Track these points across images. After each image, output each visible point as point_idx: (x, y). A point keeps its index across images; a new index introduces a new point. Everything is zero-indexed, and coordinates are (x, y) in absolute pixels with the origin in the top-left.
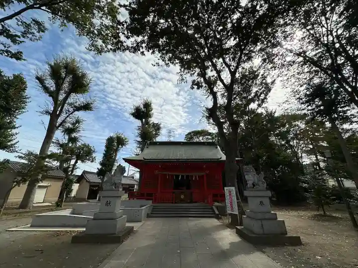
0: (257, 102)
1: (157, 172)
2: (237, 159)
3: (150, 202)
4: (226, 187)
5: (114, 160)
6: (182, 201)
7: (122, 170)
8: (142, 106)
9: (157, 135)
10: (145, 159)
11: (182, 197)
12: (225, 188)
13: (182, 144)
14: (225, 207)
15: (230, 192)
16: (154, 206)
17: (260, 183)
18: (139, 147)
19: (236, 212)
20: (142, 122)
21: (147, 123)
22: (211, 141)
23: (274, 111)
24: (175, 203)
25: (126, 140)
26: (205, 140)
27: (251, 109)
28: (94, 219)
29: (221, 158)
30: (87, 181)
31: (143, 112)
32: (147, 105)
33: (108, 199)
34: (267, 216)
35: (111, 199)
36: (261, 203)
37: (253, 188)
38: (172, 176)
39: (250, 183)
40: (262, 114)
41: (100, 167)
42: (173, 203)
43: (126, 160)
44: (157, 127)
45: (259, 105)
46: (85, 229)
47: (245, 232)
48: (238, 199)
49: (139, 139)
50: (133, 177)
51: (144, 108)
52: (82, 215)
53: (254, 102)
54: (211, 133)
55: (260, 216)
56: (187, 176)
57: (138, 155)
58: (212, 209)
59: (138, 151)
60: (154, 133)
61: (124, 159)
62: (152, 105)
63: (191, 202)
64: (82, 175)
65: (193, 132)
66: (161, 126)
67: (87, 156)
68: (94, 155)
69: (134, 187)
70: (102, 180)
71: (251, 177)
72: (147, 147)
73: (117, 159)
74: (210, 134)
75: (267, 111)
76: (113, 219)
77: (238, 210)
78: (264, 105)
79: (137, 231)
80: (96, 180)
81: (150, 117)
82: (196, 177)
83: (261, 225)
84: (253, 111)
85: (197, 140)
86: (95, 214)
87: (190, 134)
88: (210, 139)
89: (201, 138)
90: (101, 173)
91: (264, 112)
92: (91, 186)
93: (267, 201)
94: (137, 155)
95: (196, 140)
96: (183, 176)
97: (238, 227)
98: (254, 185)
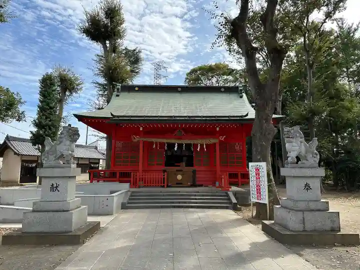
0: (324, 9)
1: (136, 139)
2: (274, 116)
3: (127, 185)
4: (251, 162)
5: (60, 118)
6: (179, 184)
7: (74, 134)
8: (102, 15)
9: (134, 72)
10: (114, 116)
11: (179, 177)
12: (251, 164)
13: (179, 89)
14: (248, 193)
15: (257, 170)
16: (133, 192)
17: (309, 156)
18: (102, 95)
19: (265, 200)
20: (105, 47)
21: (114, 49)
22: (232, 85)
23: (355, 26)
24: (168, 186)
25: (77, 82)
26: (221, 84)
27: (313, 22)
28: (34, 211)
29: (247, 115)
30: (15, 153)
31: (106, 26)
32: (112, 13)
33: (54, 182)
34: (313, 206)
35: (60, 182)
36: (307, 187)
37: (297, 163)
38: (162, 145)
39: (292, 155)
40: (331, 32)
41: (35, 130)
42: (163, 187)
43: (81, 118)
44: (134, 58)
45: (328, 15)
46: (20, 226)
47: (277, 228)
48: (269, 181)
49: (102, 80)
50: (96, 148)
51: (106, 17)
52: (13, 205)
53: (319, 9)
54: (233, 70)
55: (302, 205)
56: (188, 146)
57: (102, 108)
58: (228, 195)
59: (102, 101)
60: (129, 68)
61: (76, 116)
62: (122, 11)
63: (194, 185)
64: (5, 142)
65: (200, 69)
66: (142, 55)
67: (8, 109)
68: (21, 108)
69: (99, 163)
70: (42, 151)
71: (295, 145)
72: (118, 96)
74: (231, 72)
75: (341, 28)
76: (64, 211)
78: (337, 15)
79: (105, 228)
80: (31, 150)
81: (121, 37)
82: (202, 146)
83: (302, 219)
84: (316, 28)
85: (208, 83)
86: (34, 204)
87: (194, 71)
88: (230, 81)
89: (214, 80)
90: (37, 140)
91: (336, 29)
92: (23, 161)
93: (316, 184)
94: (99, 109)
95: (205, 82)
96: (180, 146)
97: (266, 222)
98: (298, 158)
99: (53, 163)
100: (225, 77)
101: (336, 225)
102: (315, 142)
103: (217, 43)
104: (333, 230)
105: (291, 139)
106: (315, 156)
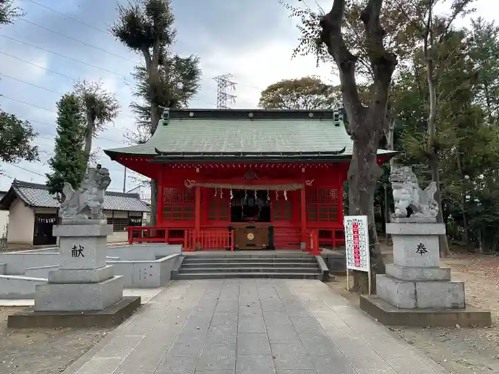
1: (190, 184)
2: (380, 152)
3: (178, 248)
4: (348, 215)
5: (87, 156)
6: (252, 246)
7: (103, 178)
8: (142, 10)
9: (188, 91)
10: (160, 153)
12: (346, 218)
13: (251, 115)
14: (343, 259)
15: (355, 226)
16: (187, 257)
17: (425, 207)
18: (145, 123)
19: (366, 267)
20: (147, 56)
21: (161, 59)
22: (326, 108)
24: (235, 249)
25: (110, 106)
26: (310, 106)
27: (436, 20)
28: (50, 283)
29: (344, 150)
30: (26, 205)
31: (147, 27)
32: (157, 9)
33: (77, 243)
34: (429, 274)
35: (84, 243)
37: (408, 216)
38: (226, 192)
41: (52, 172)
42: (229, 249)
43: (114, 155)
46: (31, 303)
47: (379, 304)
49: (143, 102)
50: (138, 197)
51: (148, 14)
52: (23, 274)
54: (326, 87)
55: (414, 274)
57: (145, 142)
58: (315, 261)
59: (144, 132)
60: (180, 85)
61: (107, 152)
63: (271, 247)
64: (12, 189)
65: (281, 85)
66: (199, 66)
67: (14, 144)
68: (32, 143)
69: (141, 217)
72: (165, 124)
73: (91, 152)
74: (324, 90)
75: (477, 27)
76: (90, 282)
77: (371, 262)
79: (148, 305)
80: (47, 200)
81: (169, 42)
83: (413, 292)
84: (440, 27)
85: (291, 105)
86: (51, 273)
87: (272, 89)
88: (323, 102)
89: (301, 100)
90: (55, 186)
91: (471, 28)
92: (37, 216)
93: (433, 245)
94: (141, 142)
95: (288, 105)
96: (250, 193)
97: (367, 297)
98: (410, 210)
99: (74, 218)
100: (316, 97)
101: (459, 301)
102: (433, 188)
103: (301, 50)
104: (455, 307)
105: (400, 184)
106: (433, 206)
